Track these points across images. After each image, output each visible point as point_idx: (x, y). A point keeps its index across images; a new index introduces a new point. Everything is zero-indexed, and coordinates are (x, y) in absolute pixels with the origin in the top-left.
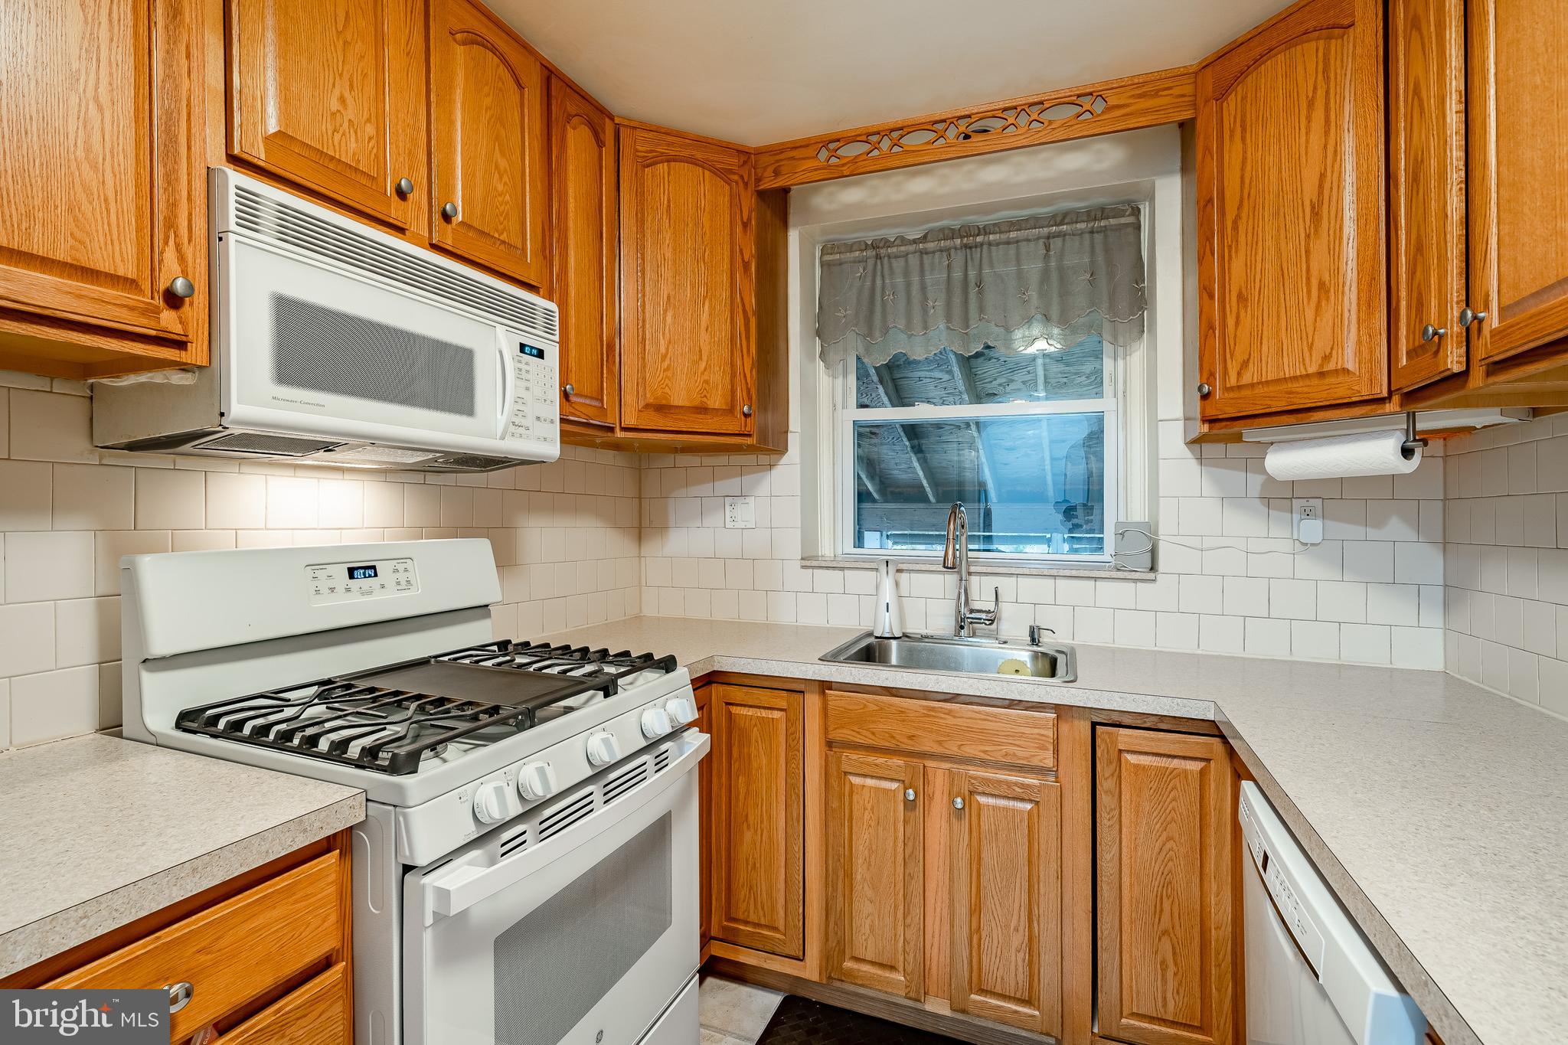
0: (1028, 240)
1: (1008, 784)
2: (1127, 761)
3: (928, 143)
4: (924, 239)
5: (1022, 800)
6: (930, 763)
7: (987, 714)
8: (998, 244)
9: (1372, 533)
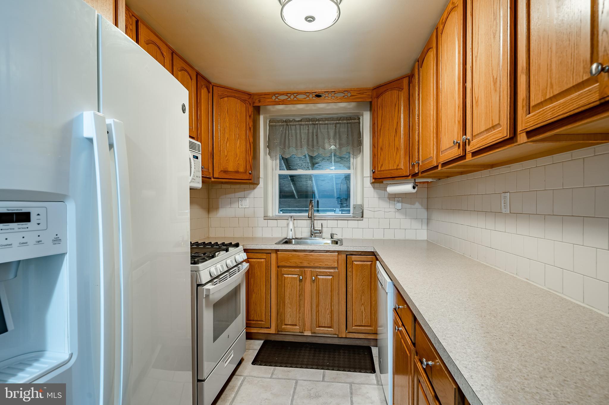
0: (330, 124)
1: (326, 272)
2: (354, 263)
3: (304, 98)
4: (301, 121)
5: (330, 276)
6: (306, 269)
7: (321, 255)
8: (322, 124)
9: (412, 206)
